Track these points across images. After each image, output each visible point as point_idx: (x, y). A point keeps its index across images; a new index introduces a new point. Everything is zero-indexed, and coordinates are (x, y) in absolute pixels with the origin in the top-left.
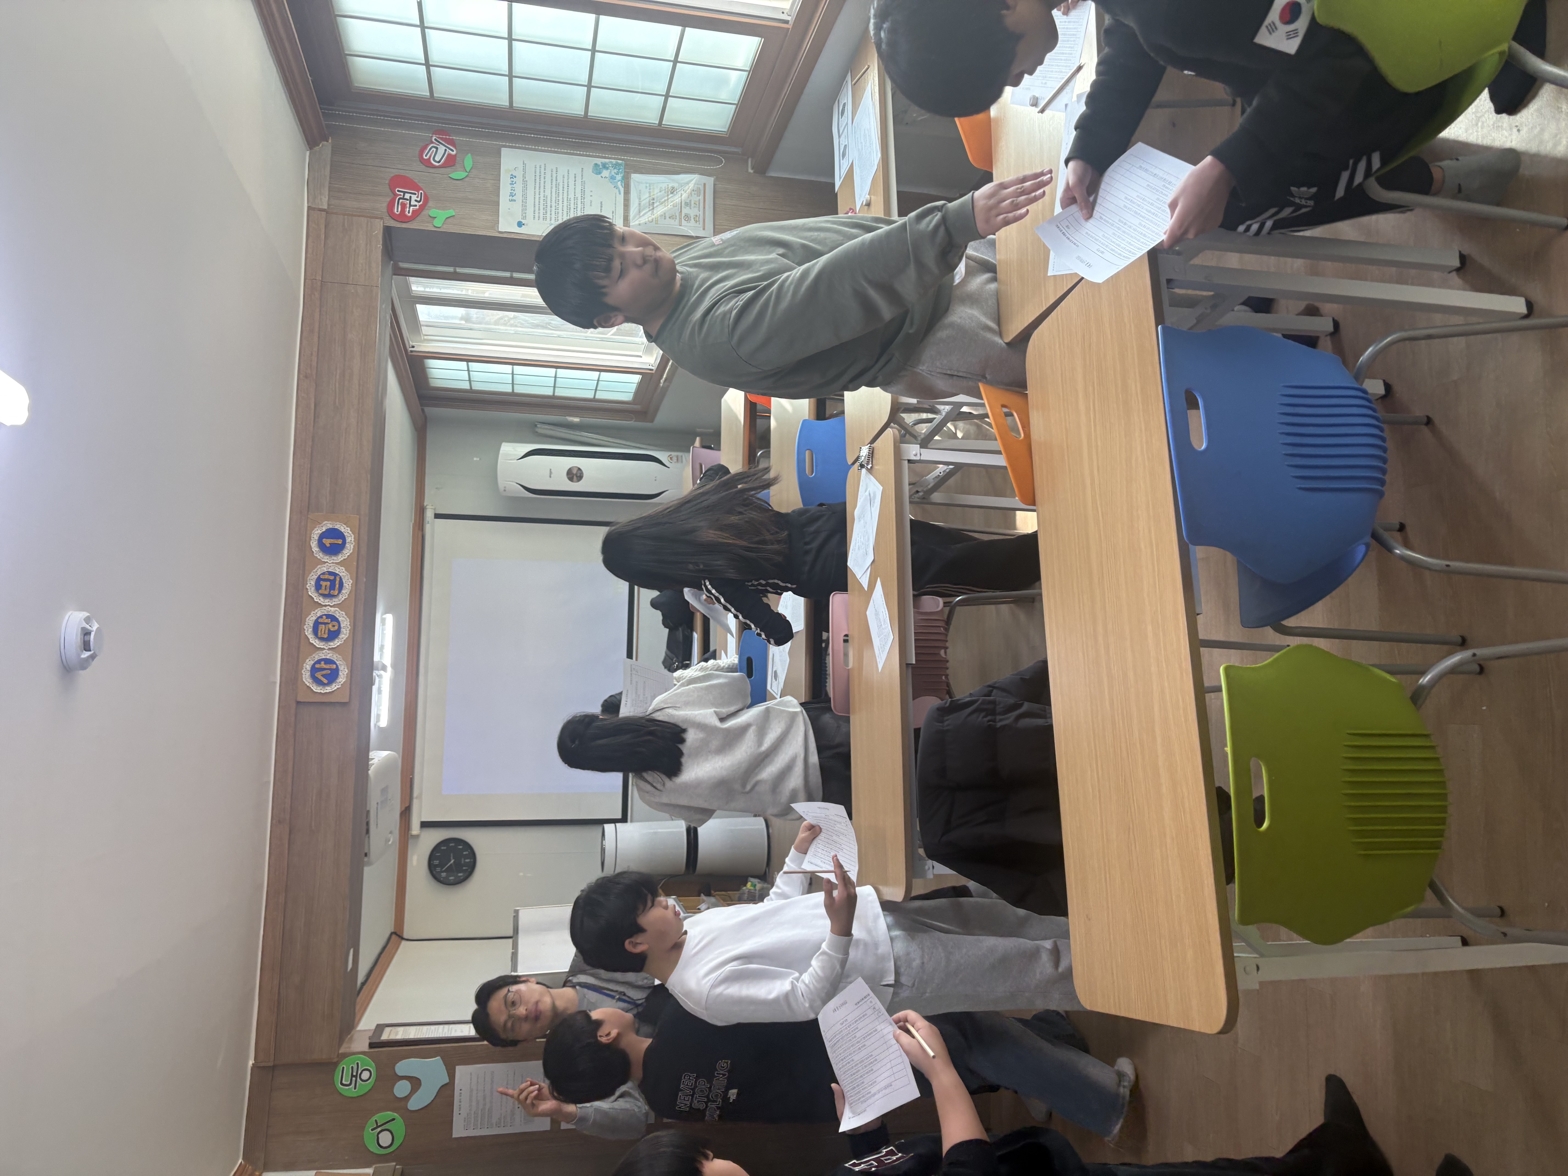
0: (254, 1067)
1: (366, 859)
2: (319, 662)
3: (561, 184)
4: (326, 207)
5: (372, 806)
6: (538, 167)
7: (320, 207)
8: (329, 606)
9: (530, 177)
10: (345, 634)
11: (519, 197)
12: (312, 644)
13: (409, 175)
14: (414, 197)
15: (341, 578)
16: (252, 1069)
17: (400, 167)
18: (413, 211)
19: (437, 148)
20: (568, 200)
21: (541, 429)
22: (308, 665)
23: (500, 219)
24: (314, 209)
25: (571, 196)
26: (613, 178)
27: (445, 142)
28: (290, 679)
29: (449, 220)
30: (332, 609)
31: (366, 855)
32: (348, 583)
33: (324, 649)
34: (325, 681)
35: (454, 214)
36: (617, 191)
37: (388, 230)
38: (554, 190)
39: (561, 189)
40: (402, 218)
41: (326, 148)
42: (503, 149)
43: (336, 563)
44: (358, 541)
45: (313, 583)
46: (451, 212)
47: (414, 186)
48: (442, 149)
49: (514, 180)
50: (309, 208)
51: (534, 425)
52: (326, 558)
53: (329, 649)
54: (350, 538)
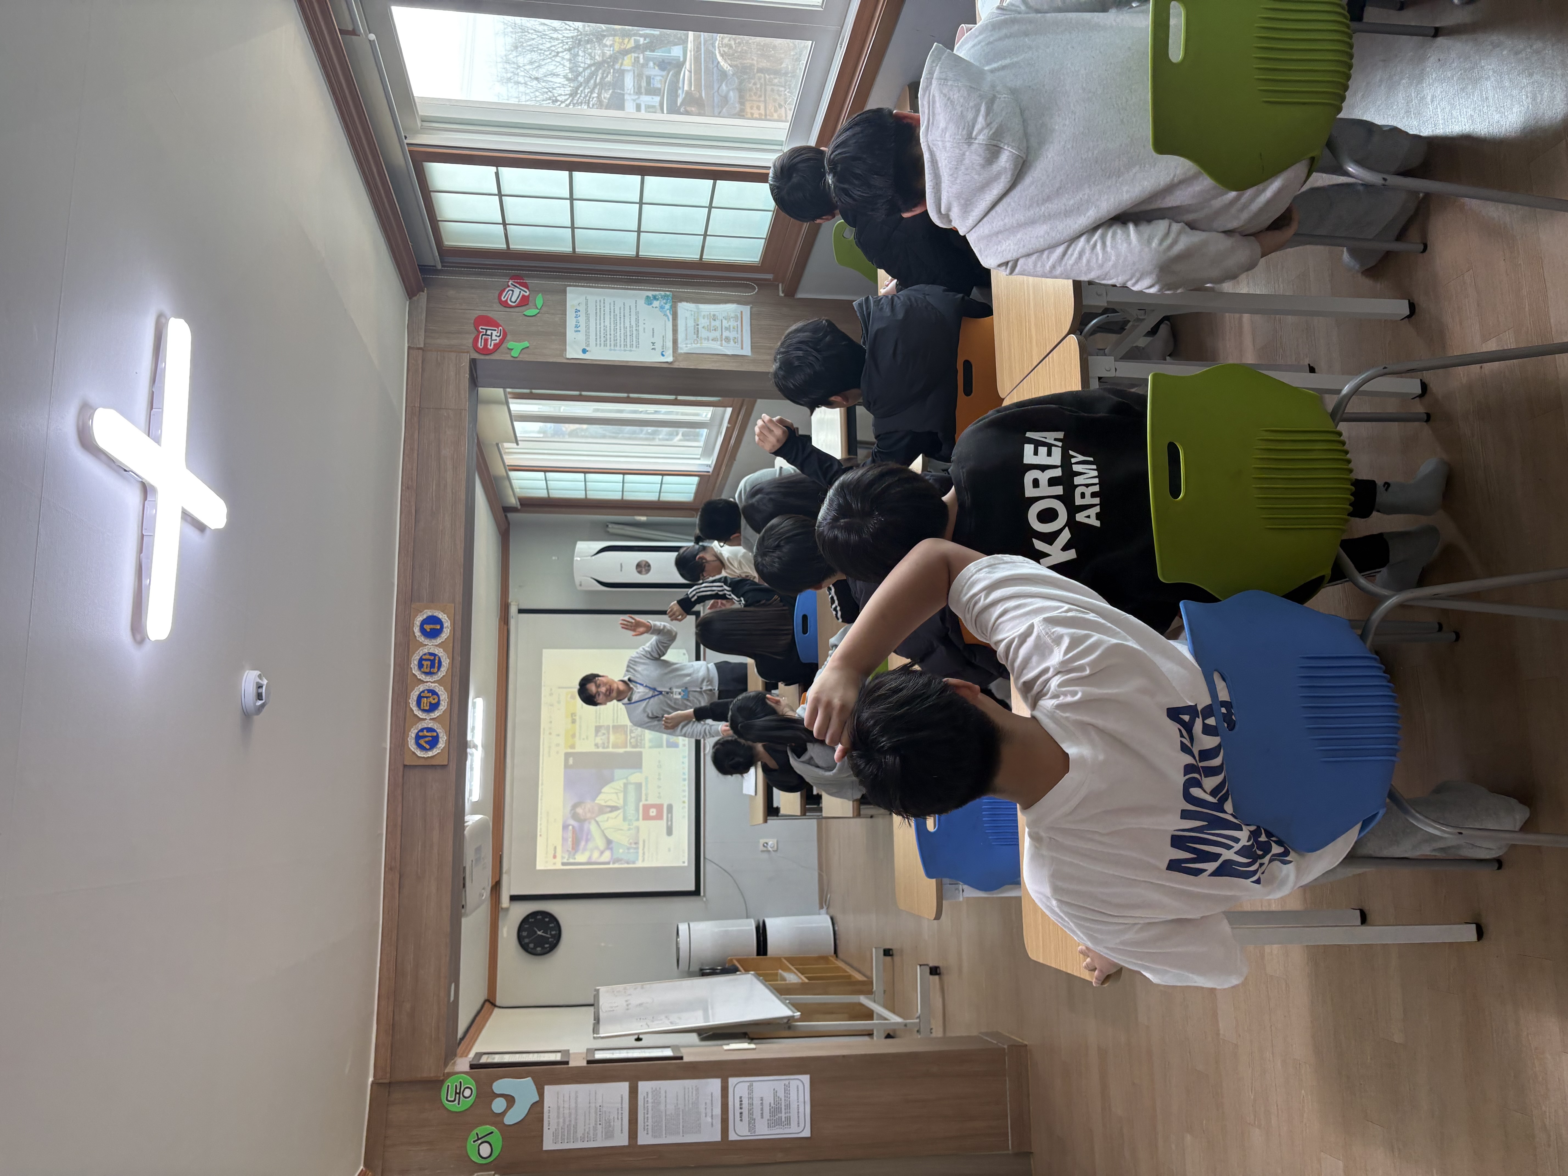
0: (373, 1083)
1: (463, 911)
2: (422, 730)
3: (618, 315)
4: (422, 346)
5: (468, 864)
6: (598, 302)
7: (418, 346)
8: (430, 682)
9: (592, 312)
10: (443, 706)
11: (582, 328)
12: (416, 715)
13: (491, 315)
14: (495, 333)
15: (439, 658)
16: (372, 1086)
17: (484, 308)
18: (495, 345)
19: (513, 291)
20: (625, 328)
21: (613, 529)
22: (413, 734)
23: (568, 347)
24: (413, 348)
25: (627, 325)
26: (662, 307)
27: (520, 285)
28: (399, 744)
29: (524, 350)
30: (433, 685)
31: (463, 907)
32: (446, 662)
33: (426, 719)
34: (428, 747)
35: (528, 345)
36: (666, 318)
37: (473, 362)
38: (612, 319)
39: (618, 319)
40: (485, 351)
41: (423, 297)
42: (568, 288)
43: (436, 646)
44: (454, 624)
45: (416, 662)
46: (526, 344)
47: (494, 324)
48: (517, 291)
49: (579, 313)
50: (409, 348)
51: (606, 525)
52: (426, 641)
53: (431, 719)
54: (447, 624)
